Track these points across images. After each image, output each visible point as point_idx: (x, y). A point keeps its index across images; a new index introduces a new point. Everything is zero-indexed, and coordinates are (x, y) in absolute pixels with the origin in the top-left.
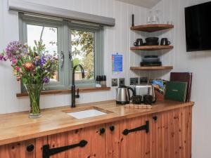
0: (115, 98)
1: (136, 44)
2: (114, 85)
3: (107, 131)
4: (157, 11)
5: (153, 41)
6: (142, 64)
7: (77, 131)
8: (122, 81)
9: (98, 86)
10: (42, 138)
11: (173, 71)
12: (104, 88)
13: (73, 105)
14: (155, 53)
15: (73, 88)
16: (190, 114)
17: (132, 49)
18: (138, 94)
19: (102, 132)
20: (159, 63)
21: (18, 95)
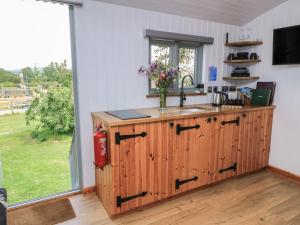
0: (210, 102)
1: (229, 58)
2: (210, 91)
3: (212, 121)
4: (249, 30)
5: (244, 56)
6: (233, 75)
7: (194, 118)
8: (216, 89)
9: (197, 92)
10: (177, 120)
11: (260, 81)
12: (202, 94)
13: (182, 106)
14: (244, 65)
15: (182, 93)
16: (271, 115)
17: (225, 62)
18: (230, 98)
19: (209, 120)
20: (247, 74)
21: (148, 97)
